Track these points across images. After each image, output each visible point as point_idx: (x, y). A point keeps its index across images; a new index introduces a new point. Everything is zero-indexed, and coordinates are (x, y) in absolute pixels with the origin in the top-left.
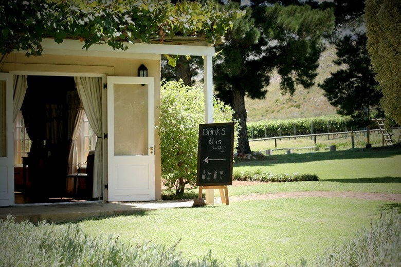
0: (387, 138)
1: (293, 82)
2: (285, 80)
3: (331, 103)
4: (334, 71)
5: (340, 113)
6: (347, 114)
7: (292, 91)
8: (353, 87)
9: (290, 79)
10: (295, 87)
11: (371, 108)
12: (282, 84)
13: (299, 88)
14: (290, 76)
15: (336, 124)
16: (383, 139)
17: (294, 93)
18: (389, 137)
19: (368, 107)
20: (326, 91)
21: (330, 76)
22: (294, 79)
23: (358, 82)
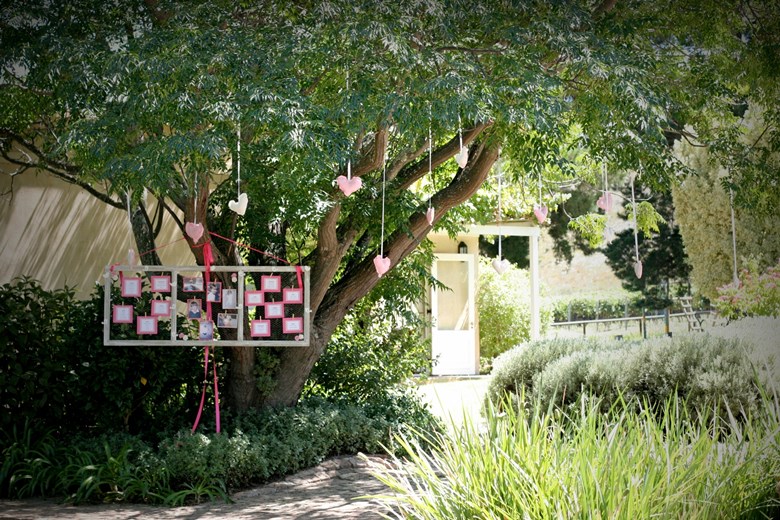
0: (695, 325)
1: (569, 247)
2: (560, 244)
3: (616, 274)
4: (620, 230)
5: (627, 287)
6: (636, 290)
7: (569, 258)
8: (646, 252)
9: (566, 242)
10: (573, 254)
11: (670, 281)
12: (556, 249)
13: (578, 254)
14: (565, 238)
15: (610, 307)
16: (690, 327)
17: (572, 262)
18: (698, 324)
19: (667, 280)
20: (609, 257)
21: (614, 237)
22: (571, 244)
23: (655, 246)
